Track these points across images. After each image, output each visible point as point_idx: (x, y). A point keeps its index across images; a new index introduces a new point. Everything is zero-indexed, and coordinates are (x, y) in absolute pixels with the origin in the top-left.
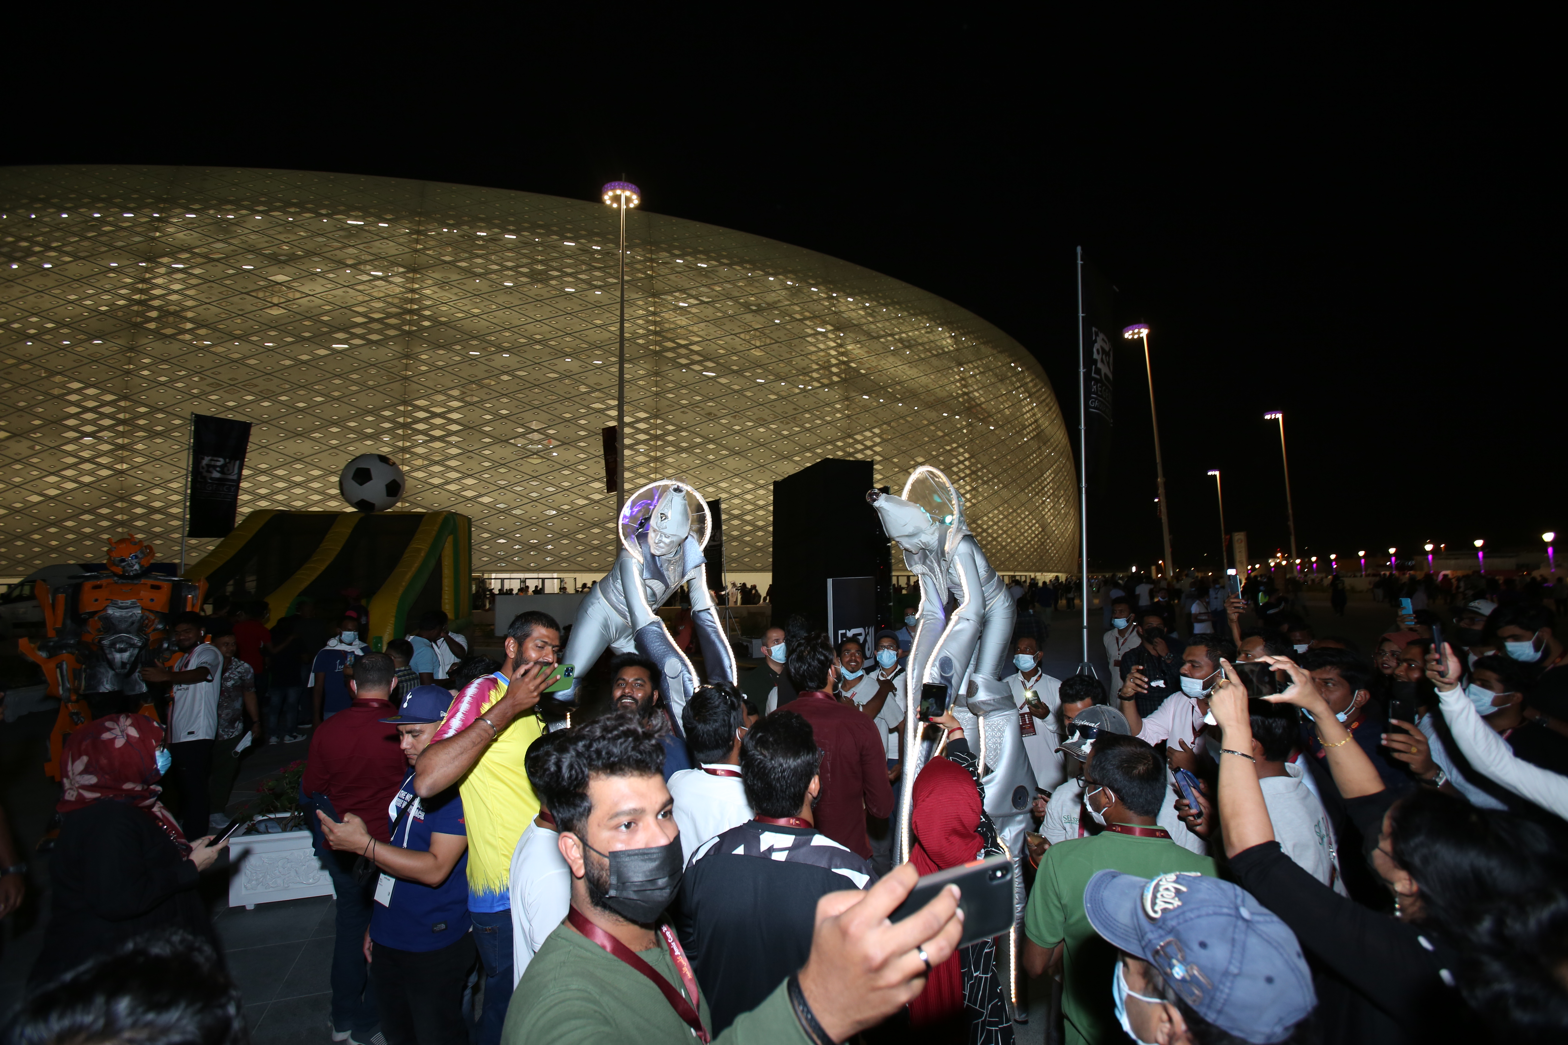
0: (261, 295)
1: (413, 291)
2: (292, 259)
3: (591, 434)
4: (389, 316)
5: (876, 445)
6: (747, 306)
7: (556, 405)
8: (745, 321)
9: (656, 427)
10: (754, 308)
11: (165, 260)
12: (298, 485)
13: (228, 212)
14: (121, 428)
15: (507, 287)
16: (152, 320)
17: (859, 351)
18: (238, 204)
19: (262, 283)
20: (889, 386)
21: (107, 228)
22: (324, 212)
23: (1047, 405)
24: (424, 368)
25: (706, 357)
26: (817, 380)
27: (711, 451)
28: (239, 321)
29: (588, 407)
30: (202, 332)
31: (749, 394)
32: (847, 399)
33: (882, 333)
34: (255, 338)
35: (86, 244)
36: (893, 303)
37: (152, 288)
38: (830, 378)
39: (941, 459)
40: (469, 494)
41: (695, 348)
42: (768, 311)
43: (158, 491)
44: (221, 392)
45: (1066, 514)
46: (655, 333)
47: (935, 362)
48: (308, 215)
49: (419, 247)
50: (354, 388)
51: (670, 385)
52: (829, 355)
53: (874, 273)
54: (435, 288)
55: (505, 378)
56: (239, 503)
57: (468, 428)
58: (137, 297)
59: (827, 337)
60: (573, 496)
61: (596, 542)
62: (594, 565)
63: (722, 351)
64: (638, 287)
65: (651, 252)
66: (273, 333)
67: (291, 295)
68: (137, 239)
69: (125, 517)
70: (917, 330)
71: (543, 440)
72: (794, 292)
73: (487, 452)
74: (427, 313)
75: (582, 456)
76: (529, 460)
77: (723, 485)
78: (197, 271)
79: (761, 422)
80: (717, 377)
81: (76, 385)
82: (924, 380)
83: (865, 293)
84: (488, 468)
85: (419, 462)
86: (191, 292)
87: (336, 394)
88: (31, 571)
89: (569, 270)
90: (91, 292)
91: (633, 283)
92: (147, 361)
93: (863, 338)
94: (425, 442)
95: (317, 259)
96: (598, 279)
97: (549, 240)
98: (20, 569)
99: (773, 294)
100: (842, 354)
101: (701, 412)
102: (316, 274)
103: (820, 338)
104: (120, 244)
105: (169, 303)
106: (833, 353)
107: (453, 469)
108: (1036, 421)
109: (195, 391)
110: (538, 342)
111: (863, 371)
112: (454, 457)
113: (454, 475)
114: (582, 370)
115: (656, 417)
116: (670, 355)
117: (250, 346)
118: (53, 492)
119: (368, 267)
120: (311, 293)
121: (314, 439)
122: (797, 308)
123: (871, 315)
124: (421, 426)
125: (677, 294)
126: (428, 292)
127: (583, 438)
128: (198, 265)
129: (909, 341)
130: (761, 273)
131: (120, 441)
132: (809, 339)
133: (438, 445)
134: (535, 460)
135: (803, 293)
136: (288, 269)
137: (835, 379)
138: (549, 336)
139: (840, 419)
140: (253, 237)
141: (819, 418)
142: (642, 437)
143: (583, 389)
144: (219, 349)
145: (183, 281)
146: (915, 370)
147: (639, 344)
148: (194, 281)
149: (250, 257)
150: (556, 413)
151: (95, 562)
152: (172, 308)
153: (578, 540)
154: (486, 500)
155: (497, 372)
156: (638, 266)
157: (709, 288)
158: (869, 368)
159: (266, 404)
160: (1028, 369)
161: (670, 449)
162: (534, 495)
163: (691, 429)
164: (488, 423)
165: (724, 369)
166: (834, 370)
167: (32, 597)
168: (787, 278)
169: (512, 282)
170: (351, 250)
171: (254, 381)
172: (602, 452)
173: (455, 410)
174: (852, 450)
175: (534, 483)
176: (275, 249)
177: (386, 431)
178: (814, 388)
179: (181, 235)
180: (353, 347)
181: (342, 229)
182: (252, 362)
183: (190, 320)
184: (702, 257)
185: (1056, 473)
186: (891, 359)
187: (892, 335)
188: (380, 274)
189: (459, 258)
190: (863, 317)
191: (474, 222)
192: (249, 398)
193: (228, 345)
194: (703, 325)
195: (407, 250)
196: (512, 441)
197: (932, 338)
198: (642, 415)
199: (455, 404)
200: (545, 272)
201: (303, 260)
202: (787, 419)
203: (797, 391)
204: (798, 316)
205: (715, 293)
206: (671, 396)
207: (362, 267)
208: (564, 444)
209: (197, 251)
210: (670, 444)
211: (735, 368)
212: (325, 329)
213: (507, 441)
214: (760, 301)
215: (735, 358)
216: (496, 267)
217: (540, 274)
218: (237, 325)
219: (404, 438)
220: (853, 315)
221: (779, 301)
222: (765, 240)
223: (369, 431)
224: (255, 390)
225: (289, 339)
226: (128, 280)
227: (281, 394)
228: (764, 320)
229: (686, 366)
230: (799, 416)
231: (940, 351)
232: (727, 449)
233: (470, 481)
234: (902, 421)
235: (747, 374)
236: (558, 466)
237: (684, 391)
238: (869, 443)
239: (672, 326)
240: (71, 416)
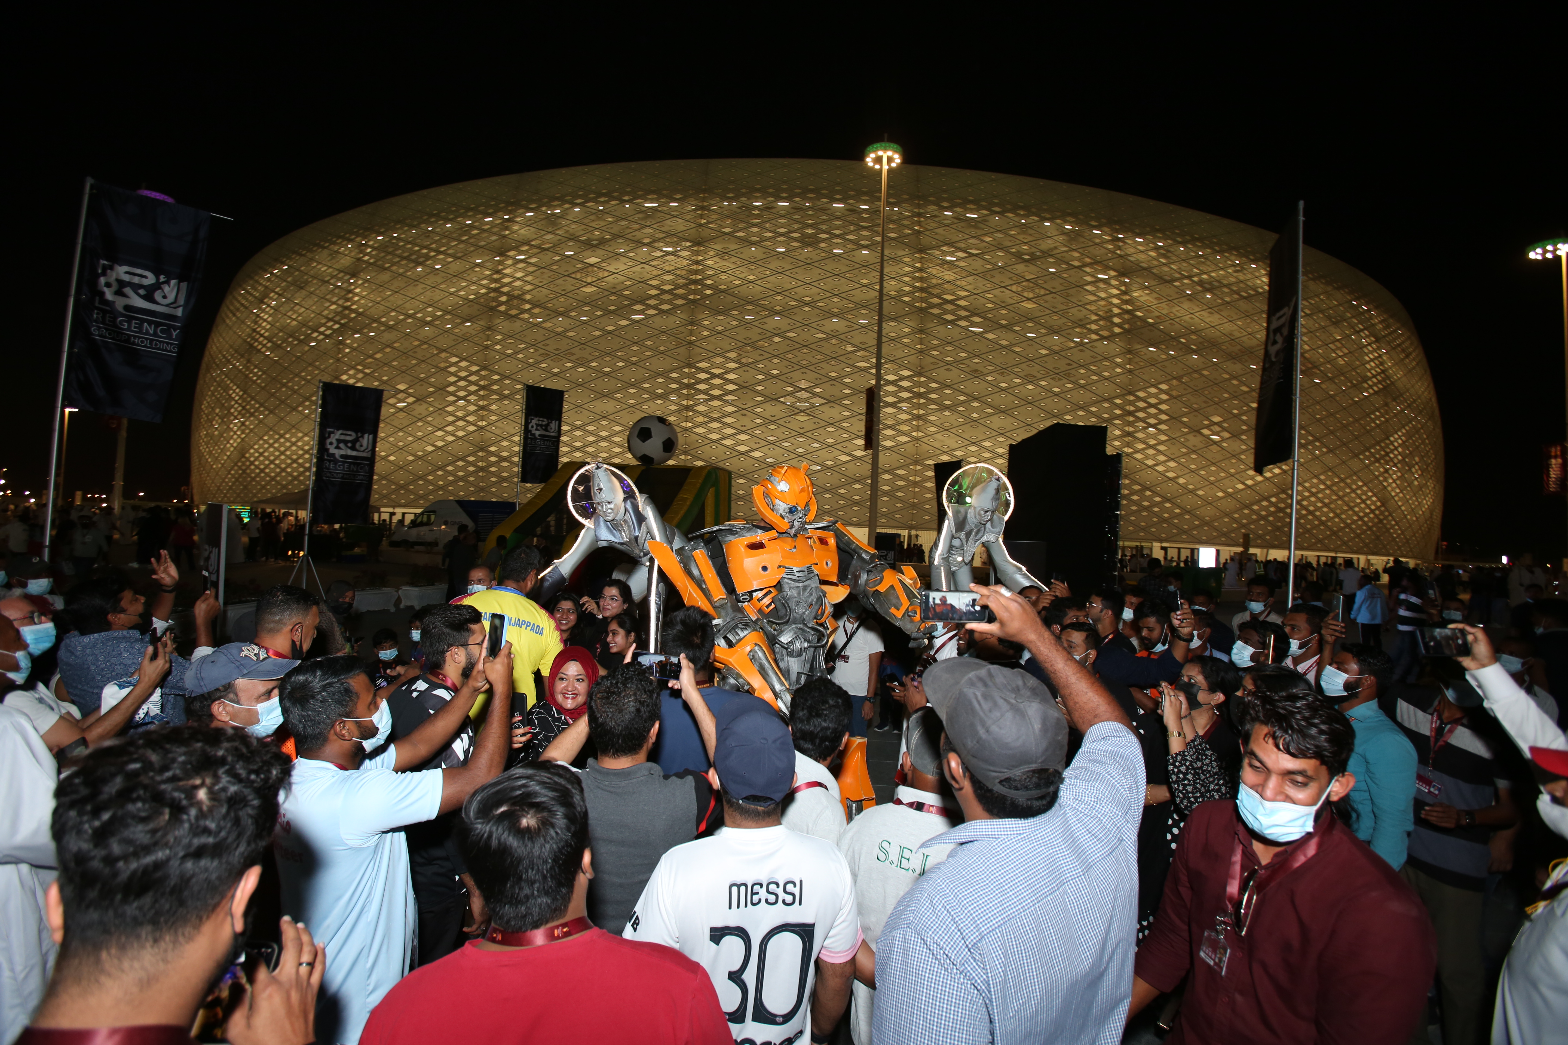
0: (578, 276)
1: (697, 263)
2: (602, 242)
3: (856, 392)
4: (678, 287)
5: (1162, 402)
6: (1019, 256)
7: (823, 365)
8: (1016, 272)
9: (920, 385)
10: (1027, 257)
11: (512, 253)
12: (604, 439)
13: (555, 207)
14: (481, 393)
15: (780, 253)
16: (502, 303)
17: (1147, 298)
18: (562, 200)
19: (579, 266)
20: (1182, 336)
21: (475, 232)
22: (626, 198)
23: (1403, 351)
24: (706, 333)
25: (973, 312)
26: (1095, 332)
27: (975, 409)
28: (562, 300)
29: (853, 366)
30: (537, 311)
31: (1017, 349)
32: (1129, 352)
33: (1177, 275)
34: (573, 314)
35: (462, 246)
36: (1193, 240)
37: (503, 278)
38: (1110, 330)
39: (1244, 418)
40: (742, 448)
41: (962, 303)
42: (1043, 260)
43: (505, 443)
44: (548, 361)
45: (1420, 487)
46: (921, 290)
47: (1243, 305)
48: (614, 203)
49: (703, 221)
50: (648, 353)
51: (935, 342)
52: (1111, 303)
53: (1172, 207)
54: (716, 259)
55: (777, 339)
56: (561, 453)
57: (743, 387)
58: (493, 286)
59: (1109, 284)
60: (836, 452)
61: (857, 497)
62: (854, 519)
63: (990, 305)
64: (905, 244)
65: (919, 206)
66: (587, 308)
67: (601, 275)
68: (494, 238)
69: (484, 464)
70: (1222, 269)
71: (810, 398)
72: (1071, 236)
73: (759, 410)
74: (709, 282)
75: (846, 413)
76: (797, 418)
77: (987, 444)
78: (533, 260)
79: (1030, 379)
80: (985, 332)
81: (454, 360)
82: (1228, 327)
83: (1158, 231)
84: (760, 425)
85: (701, 419)
86: (529, 278)
87: (634, 359)
88: (428, 504)
89: (837, 232)
90: (464, 284)
91: (899, 241)
92: (499, 337)
93: (1153, 283)
94: (706, 401)
95: (620, 241)
96: (865, 238)
97: (820, 203)
98: (422, 502)
99: (1049, 241)
100: (1127, 302)
101: (967, 370)
102: (620, 254)
103: (1102, 285)
104: (483, 243)
105: (514, 289)
106: (1116, 301)
107: (729, 425)
108: (1383, 372)
109: (531, 361)
110: (807, 304)
111: (1150, 321)
112: (729, 415)
113: (729, 431)
114: (848, 329)
115: (920, 374)
116: (935, 311)
117: (570, 321)
118: (440, 444)
119: (661, 244)
120: (616, 271)
121: (616, 399)
122: (1076, 254)
123: (1164, 256)
124: (702, 387)
125: (944, 248)
126: (710, 262)
127: (847, 397)
128: (534, 255)
129: (1210, 283)
130: (1037, 219)
131: (481, 403)
132: (1088, 288)
133: (716, 403)
134: (802, 418)
135: (1083, 237)
136: (600, 252)
137: (1117, 330)
138: (818, 298)
139: (1120, 374)
140: (573, 226)
141: (1095, 374)
142: (905, 395)
143: (850, 348)
144: (548, 325)
145: (524, 269)
146: (1217, 316)
147: (904, 302)
148: (531, 269)
149: (571, 244)
150: (823, 372)
151: (466, 499)
152: (516, 293)
153: (840, 495)
154: (757, 454)
155: (769, 334)
156: (906, 222)
157: (979, 239)
158: (1158, 317)
159: (581, 370)
160: (1376, 308)
161: (933, 407)
162: (801, 450)
163: (955, 386)
164: (760, 382)
165: (992, 324)
166: (1116, 320)
167: (428, 523)
168: (1066, 222)
169: (785, 247)
170: (648, 230)
171: (572, 351)
172: (864, 411)
173: (732, 371)
174: (1132, 408)
175: (801, 439)
176: (589, 235)
177: (673, 391)
178: (1092, 341)
179: (522, 231)
180: (648, 317)
181: (641, 212)
182: (571, 334)
183: (528, 302)
184: (972, 206)
185: (1409, 435)
186: (1186, 305)
187: (1189, 277)
188: (670, 249)
189: (737, 229)
190: (1154, 258)
191: (751, 193)
192: (569, 365)
193: (554, 320)
194: (970, 279)
195: (693, 225)
196: (782, 399)
197: (1241, 277)
198: (906, 373)
199: (732, 365)
200: (814, 236)
201: (610, 243)
202: (1056, 375)
203: (1072, 345)
204: (1076, 263)
205: (985, 244)
206: (935, 353)
207: (656, 245)
208: (829, 402)
209: (533, 243)
210: (933, 401)
211: (1004, 322)
212: (626, 303)
213: (776, 399)
214: (1034, 250)
215: (1004, 312)
216: (769, 234)
217: (809, 238)
218: (561, 303)
219: (688, 397)
220: (1142, 257)
221: (1056, 248)
222: (1041, 182)
223: (660, 391)
224: (573, 358)
225: (599, 313)
226: (488, 273)
227: (592, 361)
228: (1038, 269)
229: (951, 322)
230: (1073, 372)
231: (1252, 292)
232: (991, 407)
233: (743, 437)
234: (1196, 375)
235: (1017, 328)
236: (823, 423)
237: (949, 348)
238: (1153, 401)
239: (940, 282)
240: (452, 384)
